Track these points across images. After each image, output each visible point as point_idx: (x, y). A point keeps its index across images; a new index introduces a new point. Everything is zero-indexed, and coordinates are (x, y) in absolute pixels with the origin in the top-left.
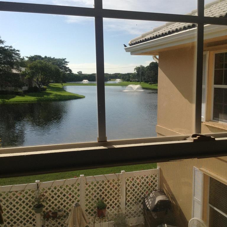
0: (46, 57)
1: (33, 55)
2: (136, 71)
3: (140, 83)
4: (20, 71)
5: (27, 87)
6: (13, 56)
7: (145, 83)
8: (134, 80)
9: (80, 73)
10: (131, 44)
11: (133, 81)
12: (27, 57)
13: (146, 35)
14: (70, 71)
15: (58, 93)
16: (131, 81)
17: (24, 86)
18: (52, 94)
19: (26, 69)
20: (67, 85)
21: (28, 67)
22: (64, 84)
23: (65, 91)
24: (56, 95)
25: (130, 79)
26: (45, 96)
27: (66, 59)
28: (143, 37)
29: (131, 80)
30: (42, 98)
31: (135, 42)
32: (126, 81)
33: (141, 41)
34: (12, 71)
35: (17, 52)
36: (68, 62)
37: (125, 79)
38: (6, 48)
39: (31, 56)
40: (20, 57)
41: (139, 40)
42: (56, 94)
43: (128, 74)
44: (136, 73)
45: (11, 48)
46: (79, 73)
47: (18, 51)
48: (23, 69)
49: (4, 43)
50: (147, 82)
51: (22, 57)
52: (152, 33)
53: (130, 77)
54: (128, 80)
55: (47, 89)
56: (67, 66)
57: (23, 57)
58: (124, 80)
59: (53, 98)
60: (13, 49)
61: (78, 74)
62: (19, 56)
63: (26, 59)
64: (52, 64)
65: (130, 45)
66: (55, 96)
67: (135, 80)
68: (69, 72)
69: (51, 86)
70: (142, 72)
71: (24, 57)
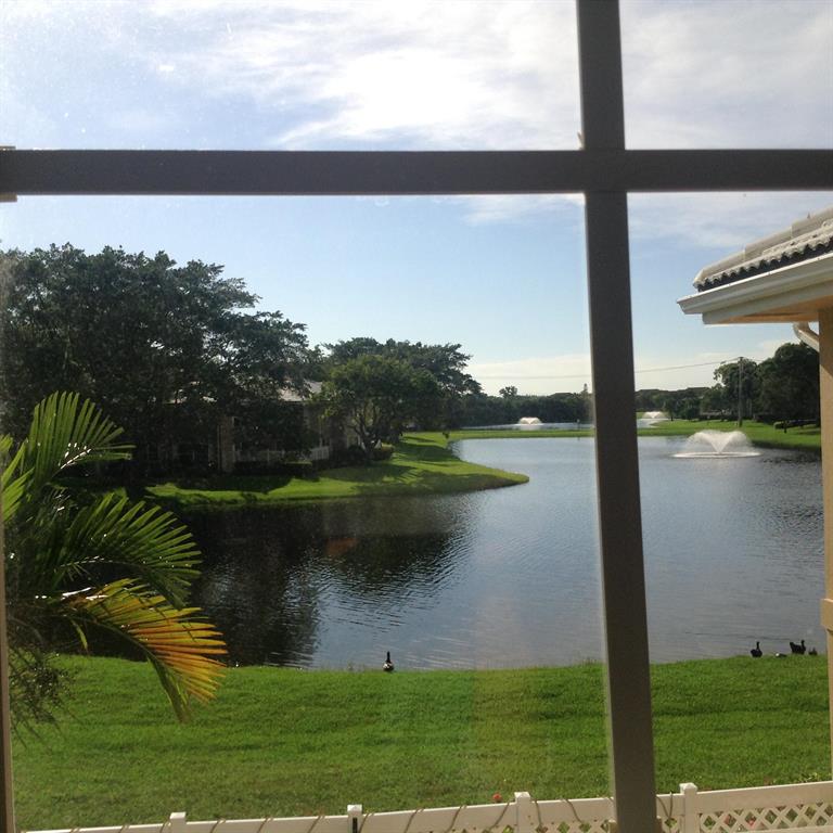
0: (390, 343)
1: (347, 339)
2: (720, 380)
3: (741, 424)
4: (306, 393)
5: (326, 448)
6: (283, 346)
7: (760, 424)
8: (713, 414)
9: (509, 393)
10: (703, 283)
11: (712, 418)
12: (329, 347)
13: (764, 249)
14: (475, 386)
15: (433, 467)
16: (704, 418)
17: (318, 445)
18: (411, 471)
19: (323, 388)
20: (464, 438)
21: (330, 379)
22: (452, 435)
23: (457, 459)
24: (426, 475)
25: (697, 411)
26: (386, 479)
27: (459, 346)
28: (750, 254)
29: (702, 413)
30: (378, 484)
31: (719, 275)
32: (683, 418)
33: (742, 269)
34: (278, 394)
35: (298, 331)
36: (468, 358)
37: (677, 412)
38: (262, 319)
39: (342, 342)
40: (307, 345)
41: (736, 268)
42: (427, 471)
43: (691, 392)
44: (723, 385)
45: (277, 320)
46: (506, 395)
47: (301, 326)
48: (316, 388)
49: (255, 303)
50: (766, 419)
51: (311, 347)
52: (789, 239)
53: (698, 403)
54: (692, 415)
55: (394, 455)
56: (464, 371)
57: (316, 347)
58: (674, 415)
59: (414, 486)
60: (283, 321)
61: (502, 396)
62: (302, 343)
63: (327, 353)
64: (411, 367)
65: (701, 288)
66: (421, 479)
67: (718, 414)
68: (469, 392)
69: (409, 442)
70: (748, 384)
71: (321, 348)
